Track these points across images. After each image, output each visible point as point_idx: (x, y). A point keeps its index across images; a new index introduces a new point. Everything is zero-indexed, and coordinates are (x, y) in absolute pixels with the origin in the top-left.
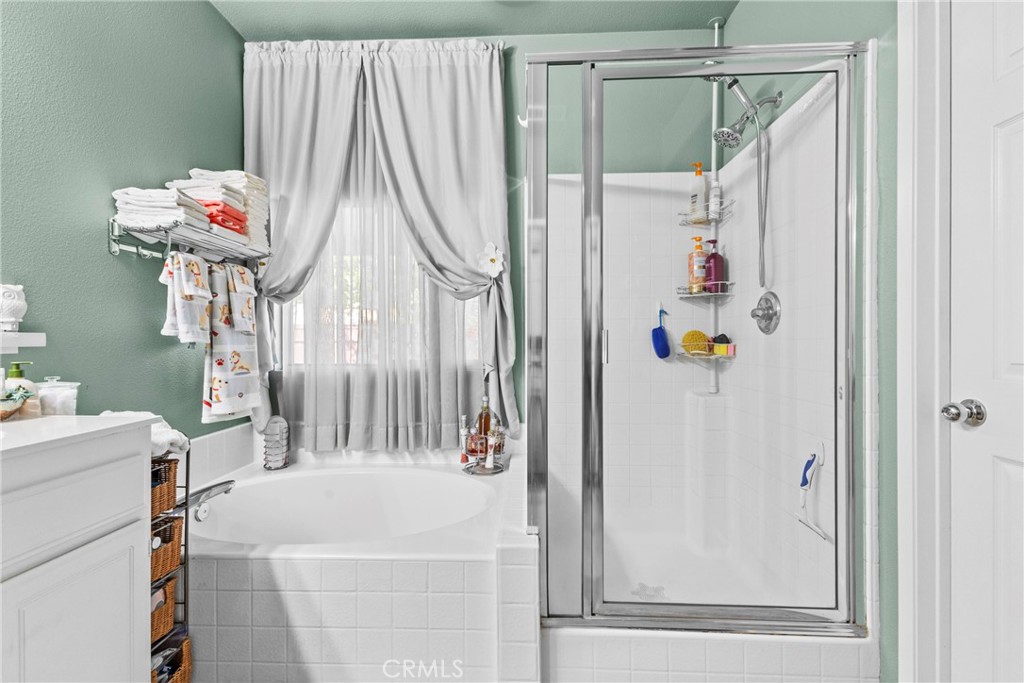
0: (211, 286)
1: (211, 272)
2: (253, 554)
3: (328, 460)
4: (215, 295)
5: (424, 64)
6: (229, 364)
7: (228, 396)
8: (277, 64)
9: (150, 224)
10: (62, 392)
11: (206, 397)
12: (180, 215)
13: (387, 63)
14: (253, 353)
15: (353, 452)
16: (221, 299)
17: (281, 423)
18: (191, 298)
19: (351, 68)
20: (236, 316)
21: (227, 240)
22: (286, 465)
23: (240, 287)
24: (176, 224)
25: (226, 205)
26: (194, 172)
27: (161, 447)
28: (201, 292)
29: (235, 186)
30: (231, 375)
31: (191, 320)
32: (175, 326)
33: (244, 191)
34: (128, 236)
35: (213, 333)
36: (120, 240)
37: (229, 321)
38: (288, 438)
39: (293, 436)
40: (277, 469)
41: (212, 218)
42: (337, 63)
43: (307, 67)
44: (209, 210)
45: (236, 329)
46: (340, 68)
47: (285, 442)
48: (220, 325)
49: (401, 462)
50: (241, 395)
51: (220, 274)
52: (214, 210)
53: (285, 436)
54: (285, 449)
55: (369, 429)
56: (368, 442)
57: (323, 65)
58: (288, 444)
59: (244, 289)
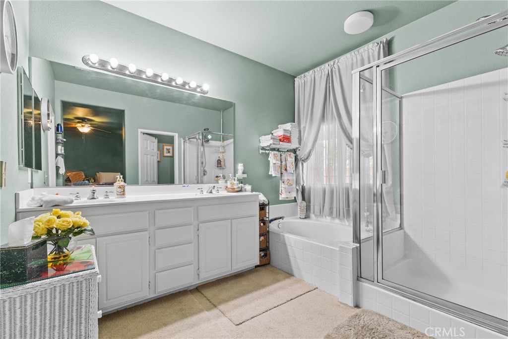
0: (281, 160)
1: (281, 156)
2: (281, 234)
3: (319, 219)
4: (281, 162)
5: (350, 63)
6: (286, 183)
7: (286, 192)
8: (303, 81)
9: (266, 145)
10: (248, 187)
11: (280, 192)
12: (271, 142)
13: (336, 67)
14: (294, 180)
15: (327, 217)
16: (284, 163)
17: (304, 203)
18: (275, 164)
19: (325, 75)
20: (288, 168)
21: (285, 145)
22: (305, 218)
23: (289, 159)
24: (271, 144)
25: (284, 135)
26: (279, 126)
27: (261, 201)
28: (277, 162)
29: (287, 129)
30: (286, 186)
31: (275, 170)
32: (271, 172)
33: (290, 129)
34: (263, 148)
35: (282, 174)
36: (262, 149)
37: (286, 170)
38: (307, 209)
39: (308, 208)
40: (303, 218)
41: (280, 140)
42: (320, 75)
43: (312, 80)
44: (279, 138)
45: (288, 172)
46: (321, 76)
47: (305, 210)
48: (283, 171)
49: (344, 223)
50: (290, 192)
51: (283, 156)
52: (281, 138)
53: (305, 208)
54: (305, 212)
55: (331, 209)
56: (331, 214)
57: (316, 77)
58: (307, 211)
59: (291, 159)
